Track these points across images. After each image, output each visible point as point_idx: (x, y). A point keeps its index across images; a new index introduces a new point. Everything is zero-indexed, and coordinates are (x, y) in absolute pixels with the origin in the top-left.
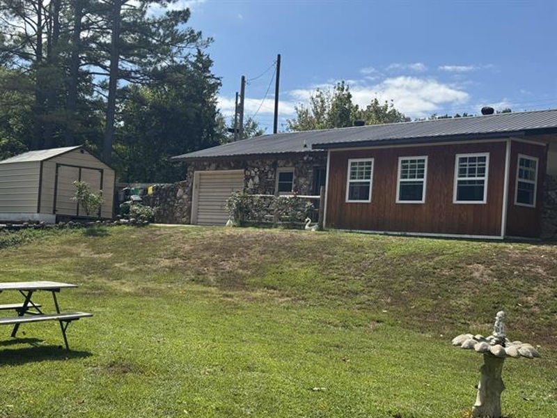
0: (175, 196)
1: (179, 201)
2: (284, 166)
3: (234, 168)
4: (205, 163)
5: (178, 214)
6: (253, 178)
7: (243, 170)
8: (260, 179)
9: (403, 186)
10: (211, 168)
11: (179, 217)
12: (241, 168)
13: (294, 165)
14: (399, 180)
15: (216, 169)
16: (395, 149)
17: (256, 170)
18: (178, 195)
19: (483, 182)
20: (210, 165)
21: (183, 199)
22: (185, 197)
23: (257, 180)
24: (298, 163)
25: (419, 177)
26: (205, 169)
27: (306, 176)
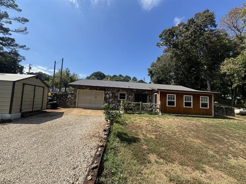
0: (67, 97)
1: (69, 99)
2: (123, 91)
3: (99, 90)
4: (84, 87)
5: (69, 104)
6: (109, 94)
7: (104, 91)
8: (112, 94)
9: (185, 103)
10: (87, 89)
11: (69, 105)
12: (103, 90)
13: (126, 92)
14: (184, 101)
15: (90, 90)
16: (182, 93)
17: (110, 92)
18: (68, 97)
19: (207, 103)
20: (86, 88)
21: (72, 99)
22: (73, 98)
23: (111, 95)
24: (128, 91)
25: (190, 101)
26: (84, 89)
27: (132, 95)
